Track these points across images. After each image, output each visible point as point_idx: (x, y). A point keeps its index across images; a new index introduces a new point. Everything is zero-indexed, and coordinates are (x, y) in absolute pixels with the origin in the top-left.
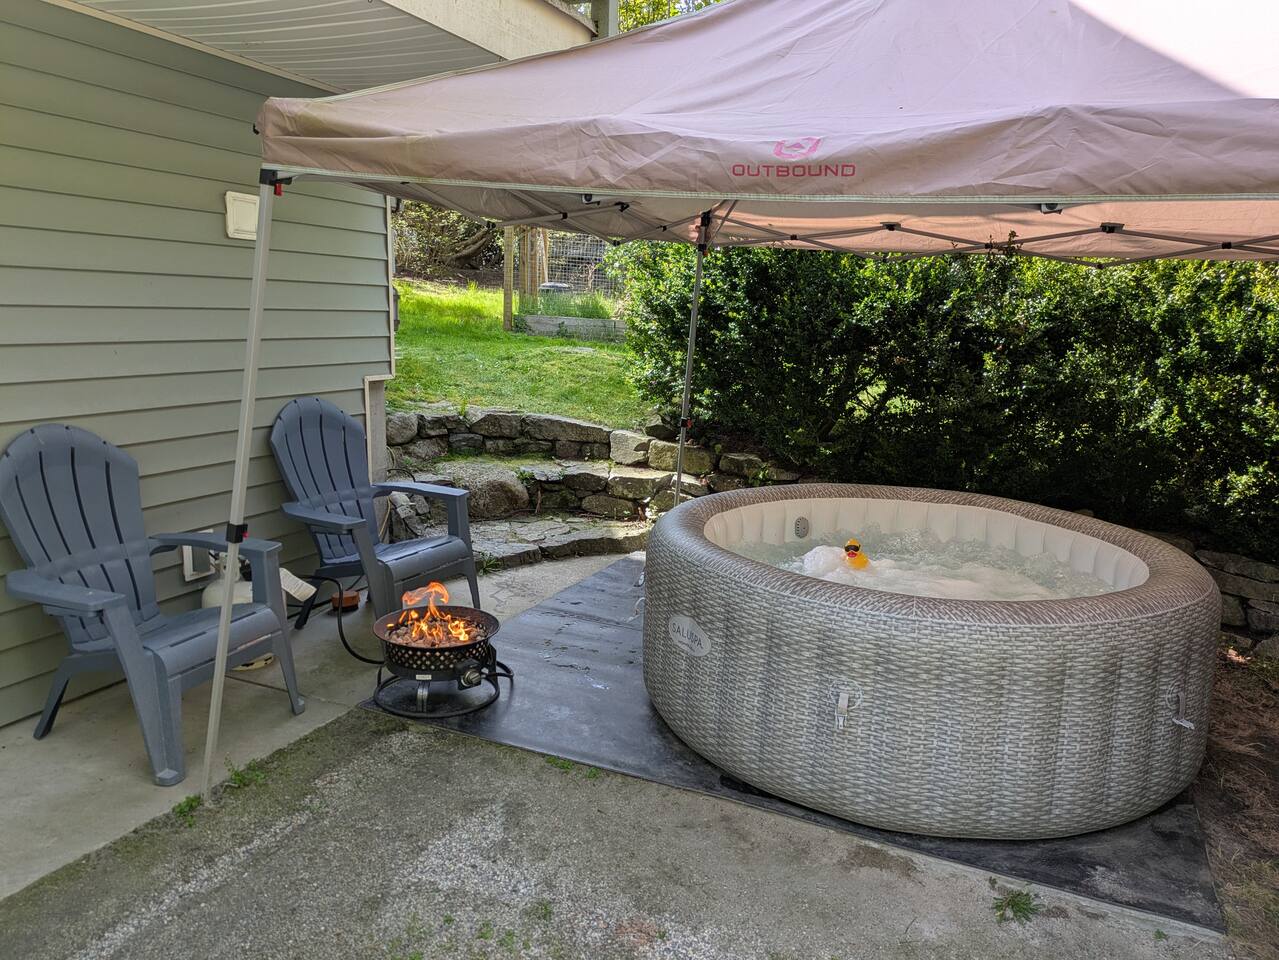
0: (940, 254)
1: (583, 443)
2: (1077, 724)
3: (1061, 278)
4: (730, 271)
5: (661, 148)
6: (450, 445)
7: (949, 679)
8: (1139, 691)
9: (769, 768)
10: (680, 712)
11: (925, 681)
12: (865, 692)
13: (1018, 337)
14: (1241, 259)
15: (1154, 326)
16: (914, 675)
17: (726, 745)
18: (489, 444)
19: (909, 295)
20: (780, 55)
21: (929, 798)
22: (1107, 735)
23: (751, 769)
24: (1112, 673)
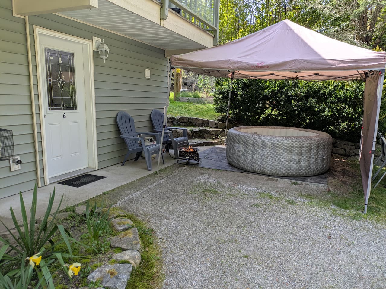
0: (282, 80)
1: (202, 123)
2: (305, 156)
3: (307, 85)
4: (238, 84)
5: (240, 63)
6: (173, 124)
7: (283, 148)
8: (315, 151)
9: (253, 167)
10: (236, 161)
11: (279, 149)
12: (270, 151)
13: (299, 97)
14: (343, 81)
15: (326, 94)
16: (278, 148)
17: (245, 164)
18: (181, 124)
19: (276, 88)
20: (255, 47)
21: (280, 169)
22: (310, 158)
23: (250, 168)
24: (311, 147)
